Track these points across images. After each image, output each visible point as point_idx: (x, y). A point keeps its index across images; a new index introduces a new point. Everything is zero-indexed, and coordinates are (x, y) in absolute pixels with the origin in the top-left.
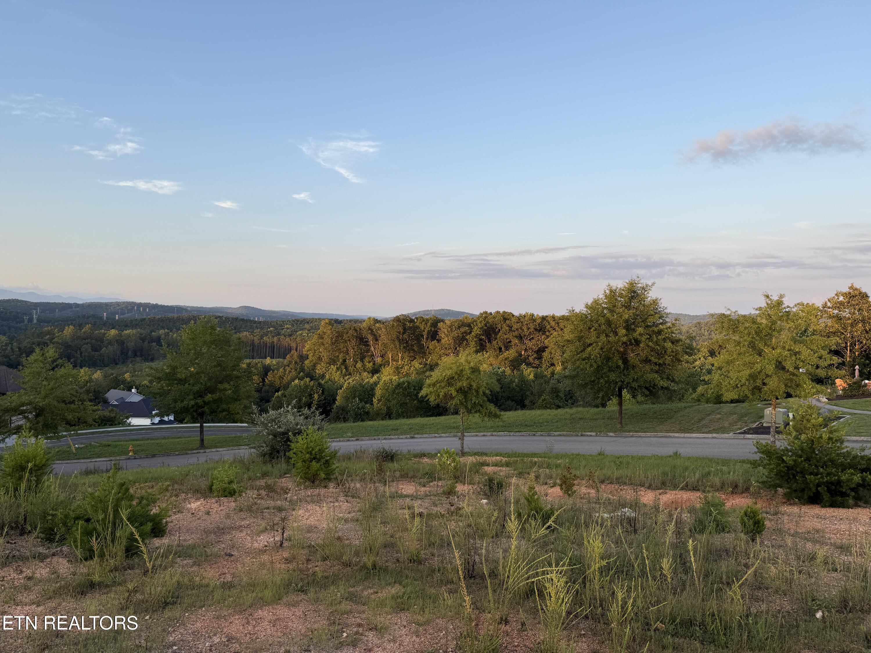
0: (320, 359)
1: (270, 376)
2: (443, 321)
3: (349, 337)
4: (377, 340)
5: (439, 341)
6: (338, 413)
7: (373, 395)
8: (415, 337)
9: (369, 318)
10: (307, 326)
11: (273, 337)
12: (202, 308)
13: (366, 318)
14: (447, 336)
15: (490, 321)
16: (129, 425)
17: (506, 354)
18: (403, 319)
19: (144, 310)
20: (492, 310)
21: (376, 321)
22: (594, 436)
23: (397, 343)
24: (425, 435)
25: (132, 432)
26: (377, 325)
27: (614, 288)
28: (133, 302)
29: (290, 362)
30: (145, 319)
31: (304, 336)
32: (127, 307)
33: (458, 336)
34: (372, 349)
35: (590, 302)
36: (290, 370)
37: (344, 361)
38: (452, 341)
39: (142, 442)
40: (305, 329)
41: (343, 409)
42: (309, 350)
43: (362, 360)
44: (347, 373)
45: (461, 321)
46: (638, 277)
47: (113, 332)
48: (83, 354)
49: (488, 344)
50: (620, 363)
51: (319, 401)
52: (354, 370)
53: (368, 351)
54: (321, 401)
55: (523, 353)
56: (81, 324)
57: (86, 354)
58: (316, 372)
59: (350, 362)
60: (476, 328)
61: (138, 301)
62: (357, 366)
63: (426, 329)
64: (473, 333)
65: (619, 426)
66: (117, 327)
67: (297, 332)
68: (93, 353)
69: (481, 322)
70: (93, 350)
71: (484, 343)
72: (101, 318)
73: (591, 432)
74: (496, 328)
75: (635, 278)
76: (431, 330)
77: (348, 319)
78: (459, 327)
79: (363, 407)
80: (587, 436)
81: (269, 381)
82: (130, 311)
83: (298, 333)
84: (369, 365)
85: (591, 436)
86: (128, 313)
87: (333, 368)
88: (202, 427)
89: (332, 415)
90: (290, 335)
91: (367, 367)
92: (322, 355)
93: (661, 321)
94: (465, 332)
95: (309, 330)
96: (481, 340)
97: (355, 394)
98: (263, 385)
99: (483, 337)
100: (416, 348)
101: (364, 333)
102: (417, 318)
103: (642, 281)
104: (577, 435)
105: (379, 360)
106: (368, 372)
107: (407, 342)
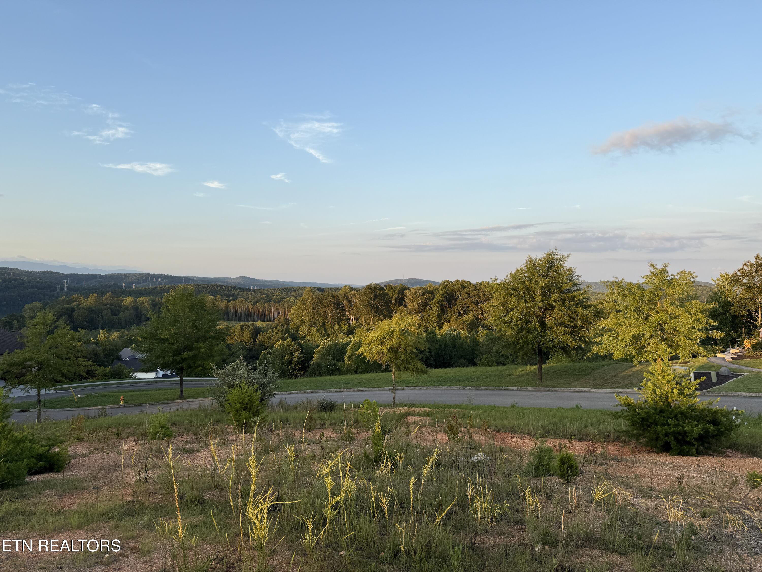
0: (303, 322)
1: (260, 338)
2: (409, 289)
3: (327, 303)
4: (352, 305)
5: (405, 306)
6: (314, 369)
7: (345, 353)
8: (385, 303)
9: (345, 287)
10: (294, 293)
11: (265, 303)
12: (206, 278)
13: (343, 286)
14: (412, 302)
15: (450, 289)
16: (135, 378)
17: (465, 317)
18: (374, 287)
19: (157, 280)
20: (453, 279)
21: (352, 289)
22: (515, 390)
23: (368, 308)
24: (370, 389)
25: (132, 385)
26: (352, 292)
27: (534, 259)
28: (147, 273)
29: (278, 325)
30: (157, 288)
31: (291, 302)
32: (142, 278)
33: (422, 302)
34: (348, 313)
35: (514, 271)
36: (277, 331)
37: (324, 323)
38: (416, 306)
39: (135, 393)
40: (293, 296)
41: (319, 365)
42: (294, 314)
43: (339, 322)
44: (326, 334)
45: (424, 288)
46: (556, 249)
47: (129, 299)
48: (104, 318)
49: (448, 309)
50: (538, 325)
51: (298, 359)
52: (332, 331)
53: (344, 315)
54: (300, 358)
55: (479, 317)
56: (104, 292)
57: (107, 318)
58: (299, 333)
59: (328, 324)
60: (438, 295)
61: (152, 272)
62: (334, 328)
63: (394, 296)
64: (435, 299)
65: (539, 381)
66: (133, 294)
67: (285, 298)
68: (112, 317)
69: (442, 290)
70: (112, 314)
71: (445, 308)
72: (121, 287)
73: (513, 386)
74: (456, 295)
75: (553, 250)
76: (398, 296)
77: (330, 287)
78: (423, 294)
79: (335, 364)
80: (510, 390)
81: (259, 341)
82: (145, 281)
83: (286, 300)
84: (345, 328)
85: (513, 390)
86: (143, 283)
87: (314, 329)
88: (181, 380)
89: (309, 370)
90: (279, 302)
91: (343, 329)
92: (304, 318)
93: (575, 288)
94: (428, 298)
95: (295, 297)
96: (442, 305)
97: (329, 352)
98: (255, 344)
99: (444, 303)
100: (385, 313)
101: (341, 300)
102: (386, 286)
103: (559, 253)
104: (501, 390)
105: (353, 323)
106: (344, 334)
107: (377, 307)
